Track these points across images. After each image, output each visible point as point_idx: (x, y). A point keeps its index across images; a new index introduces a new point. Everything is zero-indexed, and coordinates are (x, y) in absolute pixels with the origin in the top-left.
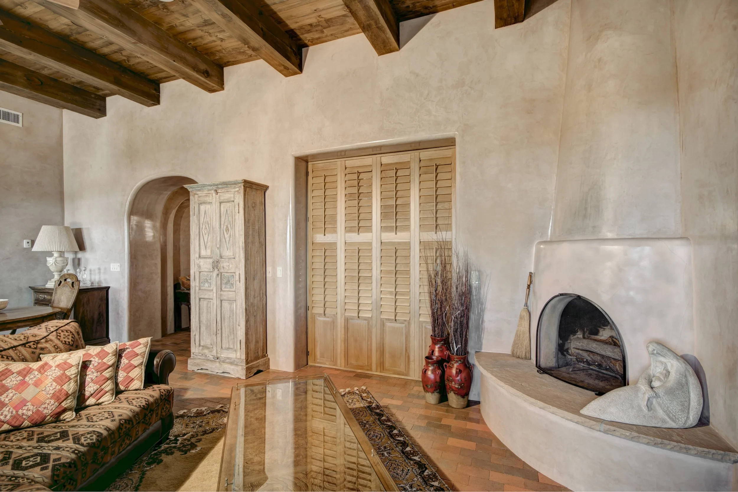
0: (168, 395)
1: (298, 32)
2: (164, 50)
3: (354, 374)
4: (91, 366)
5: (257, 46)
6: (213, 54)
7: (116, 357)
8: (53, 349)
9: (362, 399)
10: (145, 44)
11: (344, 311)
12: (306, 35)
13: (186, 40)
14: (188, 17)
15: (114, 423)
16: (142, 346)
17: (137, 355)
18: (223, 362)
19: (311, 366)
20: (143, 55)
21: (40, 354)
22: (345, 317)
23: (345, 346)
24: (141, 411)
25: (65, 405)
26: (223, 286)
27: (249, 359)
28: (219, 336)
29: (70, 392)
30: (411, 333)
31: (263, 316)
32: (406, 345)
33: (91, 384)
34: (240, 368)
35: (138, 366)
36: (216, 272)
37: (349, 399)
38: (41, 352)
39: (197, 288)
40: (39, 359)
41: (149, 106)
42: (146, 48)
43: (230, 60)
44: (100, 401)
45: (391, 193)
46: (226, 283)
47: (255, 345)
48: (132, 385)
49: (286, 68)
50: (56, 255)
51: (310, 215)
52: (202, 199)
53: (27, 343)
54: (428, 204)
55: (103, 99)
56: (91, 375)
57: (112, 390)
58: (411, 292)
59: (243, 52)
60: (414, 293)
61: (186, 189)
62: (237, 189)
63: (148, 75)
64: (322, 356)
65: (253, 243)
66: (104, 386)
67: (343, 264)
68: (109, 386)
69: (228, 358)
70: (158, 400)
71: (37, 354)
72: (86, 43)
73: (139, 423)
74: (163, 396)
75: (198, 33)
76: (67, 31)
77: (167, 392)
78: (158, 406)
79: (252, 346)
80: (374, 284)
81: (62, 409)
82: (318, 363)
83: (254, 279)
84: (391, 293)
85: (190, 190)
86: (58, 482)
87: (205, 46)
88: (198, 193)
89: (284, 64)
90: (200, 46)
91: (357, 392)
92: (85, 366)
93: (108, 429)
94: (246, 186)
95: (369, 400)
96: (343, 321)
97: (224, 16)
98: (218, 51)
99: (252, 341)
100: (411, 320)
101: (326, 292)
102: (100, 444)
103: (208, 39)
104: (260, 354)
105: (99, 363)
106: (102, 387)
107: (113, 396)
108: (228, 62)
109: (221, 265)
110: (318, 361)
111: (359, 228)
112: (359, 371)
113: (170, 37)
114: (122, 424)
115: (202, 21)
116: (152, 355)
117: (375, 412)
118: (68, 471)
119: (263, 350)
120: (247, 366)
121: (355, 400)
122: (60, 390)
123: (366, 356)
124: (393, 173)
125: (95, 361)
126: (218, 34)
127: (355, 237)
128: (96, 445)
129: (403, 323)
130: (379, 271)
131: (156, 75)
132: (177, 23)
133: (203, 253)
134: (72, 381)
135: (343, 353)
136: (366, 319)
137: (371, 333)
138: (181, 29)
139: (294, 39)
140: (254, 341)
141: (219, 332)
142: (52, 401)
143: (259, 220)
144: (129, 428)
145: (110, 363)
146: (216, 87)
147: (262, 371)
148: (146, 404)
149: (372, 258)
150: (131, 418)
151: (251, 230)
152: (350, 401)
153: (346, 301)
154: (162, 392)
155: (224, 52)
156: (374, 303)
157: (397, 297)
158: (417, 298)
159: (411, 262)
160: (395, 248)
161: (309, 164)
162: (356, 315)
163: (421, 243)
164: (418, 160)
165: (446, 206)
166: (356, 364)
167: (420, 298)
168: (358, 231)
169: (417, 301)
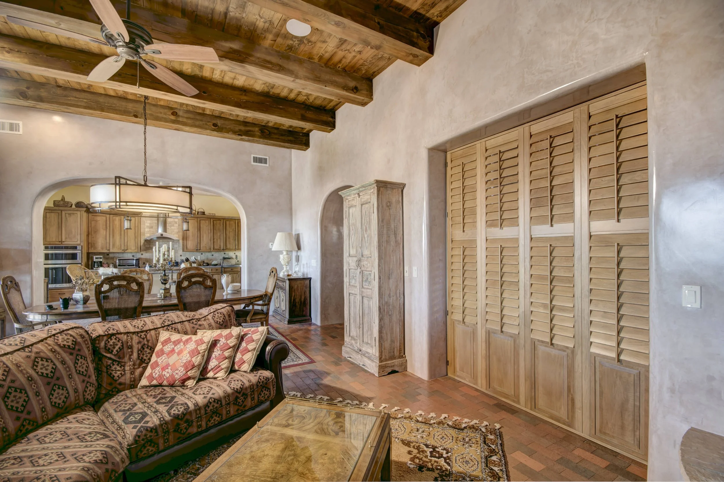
0: (266, 383)
1: (422, 11)
2: (317, 79)
3: (496, 402)
4: (218, 345)
5: (378, 43)
6: (359, 69)
7: (238, 340)
8: (207, 326)
9: (485, 442)
10: (301, 79)
11: (485, 322)
12: (432, 11)
13: (335, 65)
14: (327, 42)
15: (205, 400)
16: (259, 333)
17: (253, 341)
18: (364, 355)
19: (450, 378)
20: (304, 89)
21: (198, 329)
22: (486, 328)
23: (486, 364)
24: (233, 393)
25: (190, 374)
26: (364, 283)
27: (383, 357)
28: (361, 329)
29: (196, 364)
30: (576, 366)
31: (400, 316)
32: (568, 382)
33: (214, 360)
34: (374, 364)
35: (252, 350)
36: (359, 270)
37: (467, 436)
38: (199, 327)
39: (348, 284)
40: (195, 333)
41: (329, 132)
42: (302, 82)
43: (375, 70)
44: (216, 376)
45: (544, 171)
46: (366, 281)
47: (391, 344)
48: (242, 367)
49: (415, 56)
50: (285, 253)
51: (449, 210)
52: (351, 203)
53: (192, 320)
54: (603, 179)
55: (307, 135)
56: (217, 352)
57: (227, 368)
58: (576, 308)
59: (381, 57)
60: (580, 310)
61: (341, 196)
62: (372, 190)
63: (325, 107)
64: (462, 370)
65: (388, 242)
66: (222, 363)
67: (484, 265)
68: (225, 364)
69: (367, 353)
70: (253, 386)
71: (195, 329)
72: (279, 94)
73: (229, 404)
74: (260, 382)
75: (340, 54)
76: (266, 89)
77: (266, 380)
78: (253, 391)
79: (387, 344)
80: (522, 292)
81: (187, 376)
82: (458, 376)
83: (389, 279)
84: (544, 306)
85: (343, 196)
86: (138, 442)
87: (351, 64)
88: (348, 198)
89: (410, 52)
90: (346, 66)
91: (484, 430)
92: (214, 344)
93: (196, 405)
94: (379, 186)
95: (493, 447)
96: (484, 333)
97: (337, 24)
98: (362, 65)
99: (387, 340)
100: (576, 347)
101: (465, 297)
102: (184, 417)
103: (350, 56)
104: (397, 354)
105: (224, 343)
106: (220, 364)
107: (226, 373)
108: (374, 72)
109: (362, 263)
110: (458, 374)
111: (502, 220)
112: (504, 399)
113: (322, 67)
114: (210, 403)
115: (338, 40)
116: (267, 342)
117: (492, 469)
118: (149, 434)
119: (400, 351)
120: (381, 364)
121: (474, 440)
122: (190, 361)
123: (512, 383)
124: (546, 144)
125: (223, 341)
126: (355, 48)
127: (498, 233)
128: (180, 417)
129: (564, 351)
130: (528, 276)
131: (330, 105)
132: (322, 51)
133: (351, 253)
134: (200, 355)
135: (484, 371)
136: (512, 336)
137: (518, 354)
138: (327, 55)
139: (422, 21)
140: (389, 340)
141: (361, 326)
142: (183, 369)
143: (395, 219)
144: (216, 407)
145: (231, 345)
146: (366, 100)
147: (397, 372)
148: (240, 388)
149: (518, 259)
150: (220, 398)
151: (385, 229)
152: (467, 439)
153: (487, 310)
154: (261, 379)
155: (366, 64)
156: (522, 316)
157: (553, 313)
158: (586, 317)
159: (576, 266)
160: (551, 245)
161: (448, 153)
162: (499, 329)
163: (592, 238)
164: (586, 116)
165: (637, 178)
166: (499, 389)
167: (591, 319)
168: (501, 225)
169: (586, 322)
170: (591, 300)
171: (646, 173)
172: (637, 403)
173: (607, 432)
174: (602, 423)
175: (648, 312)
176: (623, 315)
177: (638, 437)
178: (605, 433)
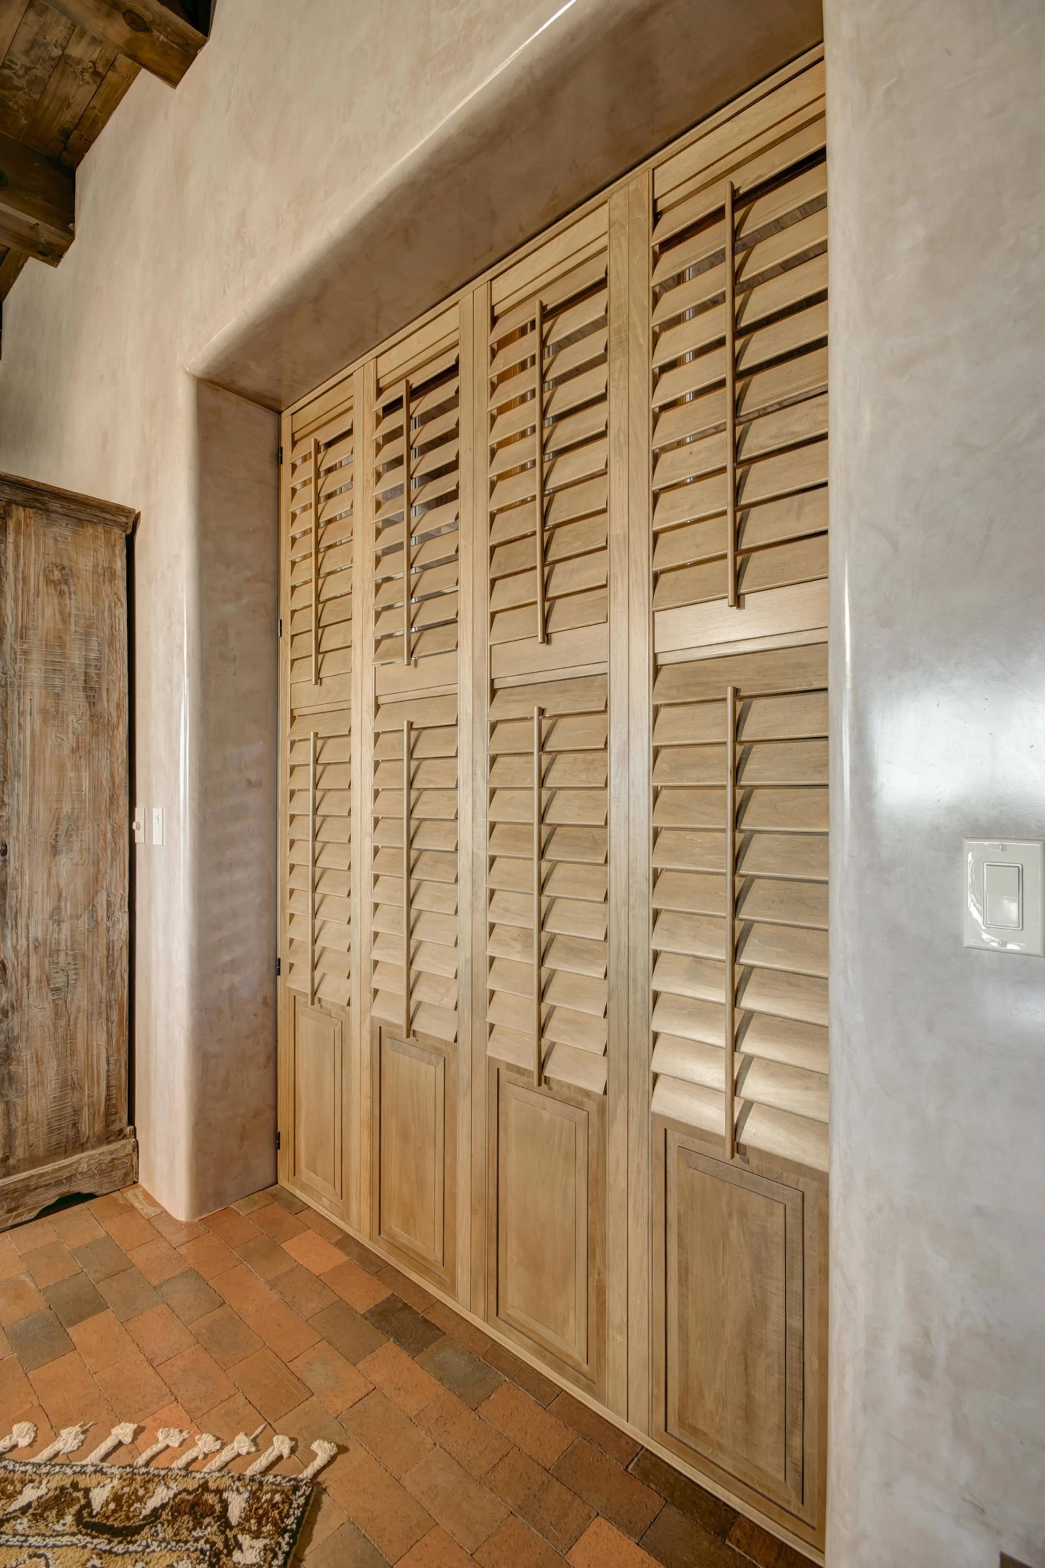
11: (369, 996)
19: (284, 1195)
22: (372, 1018)
31: (111, 989)
32: (591, 1224)
45: (526, 441)
51: (284, 610)
58: (613, 940)
60: (624, 950)
64: (313, 1164)
67: (370, 795)
80: (465, 887)
82: (303, 1187)
84: (523, 939)
96: (367, 1037)
99: (40, 1084)
100: (611, 1093)
104: (90, 1125)
110: (304, 1179)
111: (414, 636)
119: (107, 1113)
123: (438, 1221)
127: (403, 680)
129: (578, 1106)
130: (483, 831)
135: (366, 1174)
136: (437, 1048)
137: (454, 1116)
147: (87, 1197)
149: (456, 765)
153: (376, 955)
156: (465, 973)
157: (549, 964)
158: (641, 980)
159: (614, 782)
160: (542, 712)
161: (284, 415)
162: (402, 1021)
163: (662, 675)
164: (646, 216)
165: (796, 428)
166: (403, 1237)
167: (655, 986)
168: (411, 653)
169: (639, 996)
170: (656, 913)
171: (820, 405)
172: (795, 1323)
173: (701, 1426)
174: (685, 1390)
175: (823, 955)
176: (752, 968)
177: (797, 1454)
178: (694, 1431)
